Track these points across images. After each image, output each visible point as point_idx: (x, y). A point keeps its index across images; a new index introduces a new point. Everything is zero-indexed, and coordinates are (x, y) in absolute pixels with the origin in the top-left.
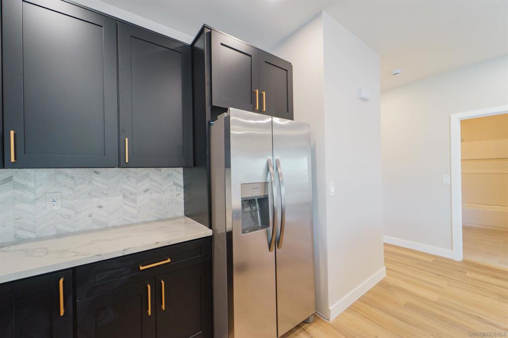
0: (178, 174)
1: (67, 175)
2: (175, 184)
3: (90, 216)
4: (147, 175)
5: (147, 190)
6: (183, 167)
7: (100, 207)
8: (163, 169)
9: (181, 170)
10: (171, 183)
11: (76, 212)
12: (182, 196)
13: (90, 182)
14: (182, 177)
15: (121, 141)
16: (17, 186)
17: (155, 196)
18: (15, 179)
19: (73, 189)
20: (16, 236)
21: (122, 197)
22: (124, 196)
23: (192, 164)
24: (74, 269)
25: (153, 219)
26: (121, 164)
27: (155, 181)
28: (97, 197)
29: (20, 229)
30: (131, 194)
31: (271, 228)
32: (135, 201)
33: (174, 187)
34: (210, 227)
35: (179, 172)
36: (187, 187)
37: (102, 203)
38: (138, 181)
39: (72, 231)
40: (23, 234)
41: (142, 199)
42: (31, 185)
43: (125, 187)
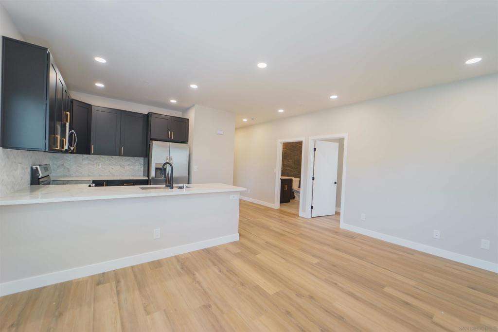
0: (142, 160)
1: (103, 158)
2: (140, 163)
3: (109, 171)
4: (129, 159)
5: (129, 165)
7: (112, 169)
8: (135, 158)
9: (143, 158)
10: (138, 163)
11: (105, 170)
12: (143, 168)
13: (110, 160)
15: (121, 148)
16: (89, 160)
17: (132, 167)
18: (89, 158)
19: (104, 162)
20: (88, 175)
21: (119, 167)
22: (121, 166)
24: (107, 180)
26: (120, 155)
27: (132, 162)
28: (112, 165)
29: (90, 172)
30: (123, 166)
31: (166, 178)
32: (124, 168)
33: (139, 165)
34: (148, 177)
36: (144, 165)
37: (113, 167)
38: (126, 161)
39: (103, 175)
40: (90, 174)
41: (127, 168)
42: (93, 160)
43: (121, 163)
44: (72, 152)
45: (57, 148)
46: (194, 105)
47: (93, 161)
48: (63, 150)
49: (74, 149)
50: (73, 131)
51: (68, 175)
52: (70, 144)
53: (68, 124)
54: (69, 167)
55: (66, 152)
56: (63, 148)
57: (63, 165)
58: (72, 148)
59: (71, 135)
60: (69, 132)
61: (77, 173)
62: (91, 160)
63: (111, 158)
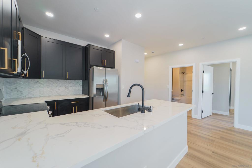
0: (80, 82)
1: (51, 81)
2: (80, 85)
3: (57, 92)
4: (72, 82)
5: (72, 86)
6: (82, 80)
7: (59, 90)
8: (76, 80)
9: (81, 81)
10: (79, 85)
11: (53, 91)
12: (82, 88)
13: (57, 83)
14: (82, 83)
15: (66, 73)
16: (40, 83)
17: (74, 88)
18: (39, 81)
19: (52, 85)
20: (39, 96)
22: (65, 87)
23: (85, 79)
24: (58, 100)
25: (73, 94)
26: (66, 79)
27: (74, 84)
28: (58, 87)
29: (40, 94)
30: (67, 87)
31: (104, 96)
32: (68, 89)
33: (79, 86)
34: (89, 95)
35: (81, 82)
36: (83, 86)
37: (60, 89)
38: (69, 84)
39: (52, 95)
40: (41, 95)
41: (70, 88)
42: (43, 83)
43: (66, 85)
44: (25, 77)
45: (5, 67)
46: (121, 40)
47: (43, 85)
48: (14, 73)
49: (26, 73)
50: (25, 54)
51: (21, 97)
52: (23, 68)
53: (20, 42)
54: (22, 90)
55: (19, 76)
56: (15, 70)
57: (16, 88)
58: (25, 72)
59: (23, 58)
60: (22, 54)
61: (29, 95)
62: (41, 84)
63: (58, 81)
